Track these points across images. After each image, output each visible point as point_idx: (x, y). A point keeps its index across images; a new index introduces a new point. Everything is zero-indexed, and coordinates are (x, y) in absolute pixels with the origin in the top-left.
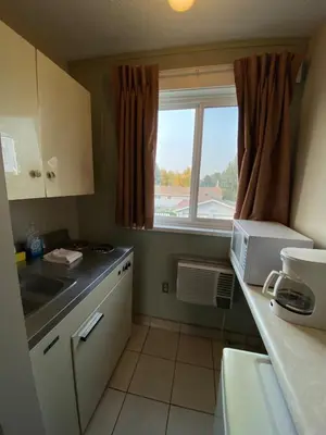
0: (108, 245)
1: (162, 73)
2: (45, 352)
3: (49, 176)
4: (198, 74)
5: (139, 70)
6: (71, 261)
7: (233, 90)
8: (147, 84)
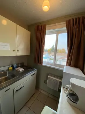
0: (31, 68)
1: (47, 26)
2: (5, 91)
3: (18, 51)
4: (56, 25)
5: (41, 26)
6: (20, 71)
7: (66, 28)
8: (43, 29)
